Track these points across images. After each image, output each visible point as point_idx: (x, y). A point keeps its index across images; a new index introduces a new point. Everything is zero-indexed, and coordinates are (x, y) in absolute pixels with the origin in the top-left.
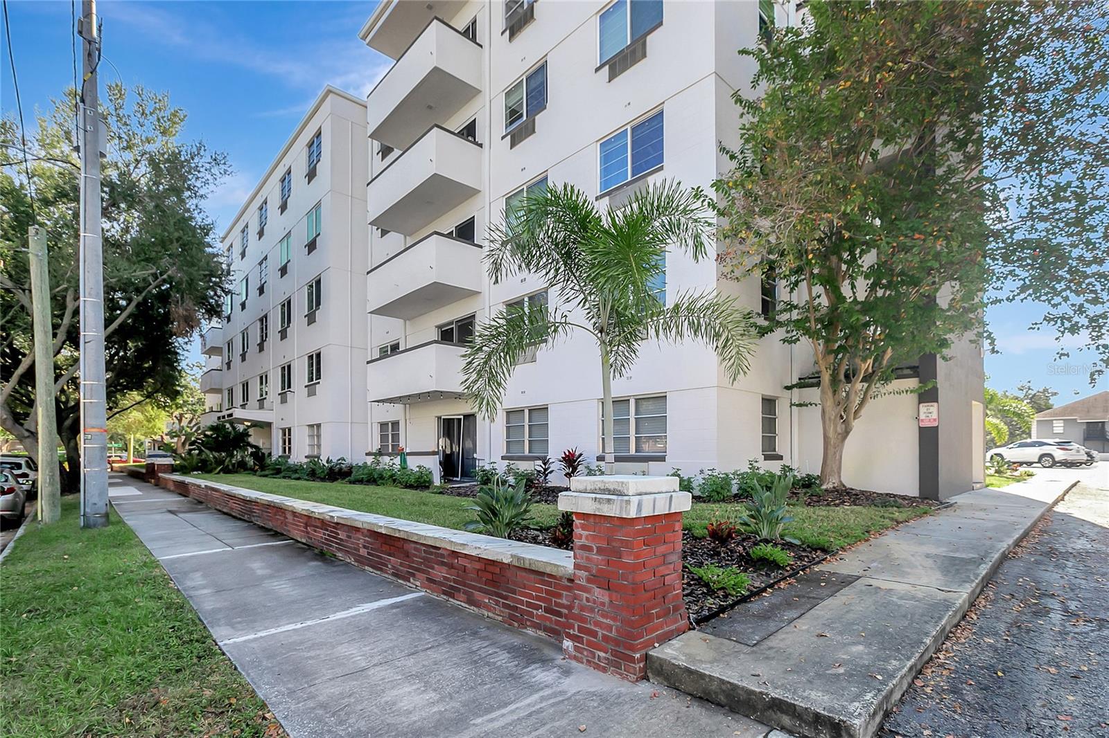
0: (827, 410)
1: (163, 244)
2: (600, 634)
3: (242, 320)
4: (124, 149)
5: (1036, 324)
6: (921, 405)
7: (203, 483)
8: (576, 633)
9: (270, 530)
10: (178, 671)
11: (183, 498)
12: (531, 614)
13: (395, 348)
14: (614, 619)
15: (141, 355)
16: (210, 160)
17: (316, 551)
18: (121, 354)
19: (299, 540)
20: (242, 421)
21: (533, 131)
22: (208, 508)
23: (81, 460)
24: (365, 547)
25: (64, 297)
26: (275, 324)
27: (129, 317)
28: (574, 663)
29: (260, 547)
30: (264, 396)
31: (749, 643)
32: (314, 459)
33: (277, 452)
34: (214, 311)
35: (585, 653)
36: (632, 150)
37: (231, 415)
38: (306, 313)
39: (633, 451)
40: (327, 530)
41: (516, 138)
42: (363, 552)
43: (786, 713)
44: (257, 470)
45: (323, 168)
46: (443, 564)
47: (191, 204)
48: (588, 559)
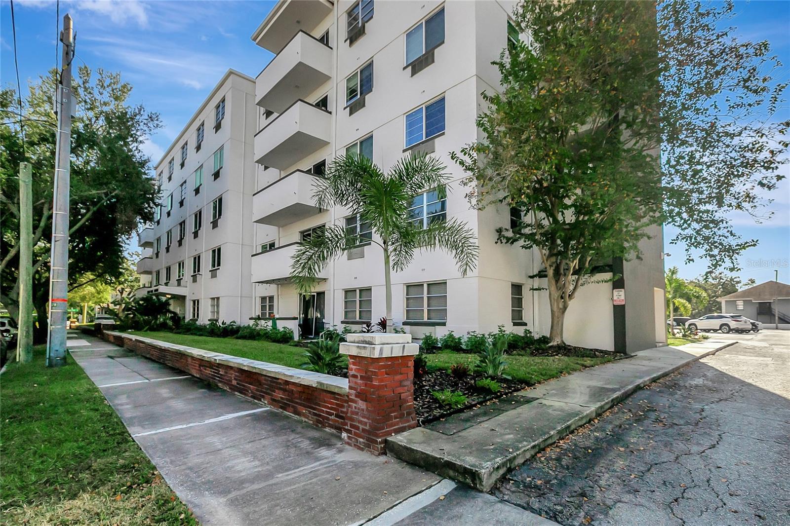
0: (552, 293)
1: (112, 173)
2: (361, 428)
3: (167, 224)
4: (88, 109)
5: (674, 240)
6: (614, 290)
7: (133, 337)
8: (349, 428)
9: (178, 369)
10: (105, 451)
11: (119, 348)
12: (328, 419)
13: (272, 246)
14: (368, 419)
15: (95, 246)
16: (147, 118)
17: (205, 383)
18: (81, 245)
19: (195, 375)
20: (164, 294)
21: (364, 106)
22: (137, 355)
23: (49, 321)
24: (235, 379)
25: (42, 209)
26: (190, 227)
27: (87, 221)
28: (347, 447)
29: (169, 380)
30: (181, 277)
31: (448, 434)
32: (214, 321)
33: (189, 317)
34: (148, 217)
35: (353, 440)
36: (426, 121)
37: (157, 290)
38: (212, 221)
39: (426, 319)
40: (213, 369)
41: (353, 109)
42: (234, 382)
43: (451, 469)
44: (174, 329)
45: (226, 123)
46: (280, 389)
47: (133, 146)
48: (356, 383)
